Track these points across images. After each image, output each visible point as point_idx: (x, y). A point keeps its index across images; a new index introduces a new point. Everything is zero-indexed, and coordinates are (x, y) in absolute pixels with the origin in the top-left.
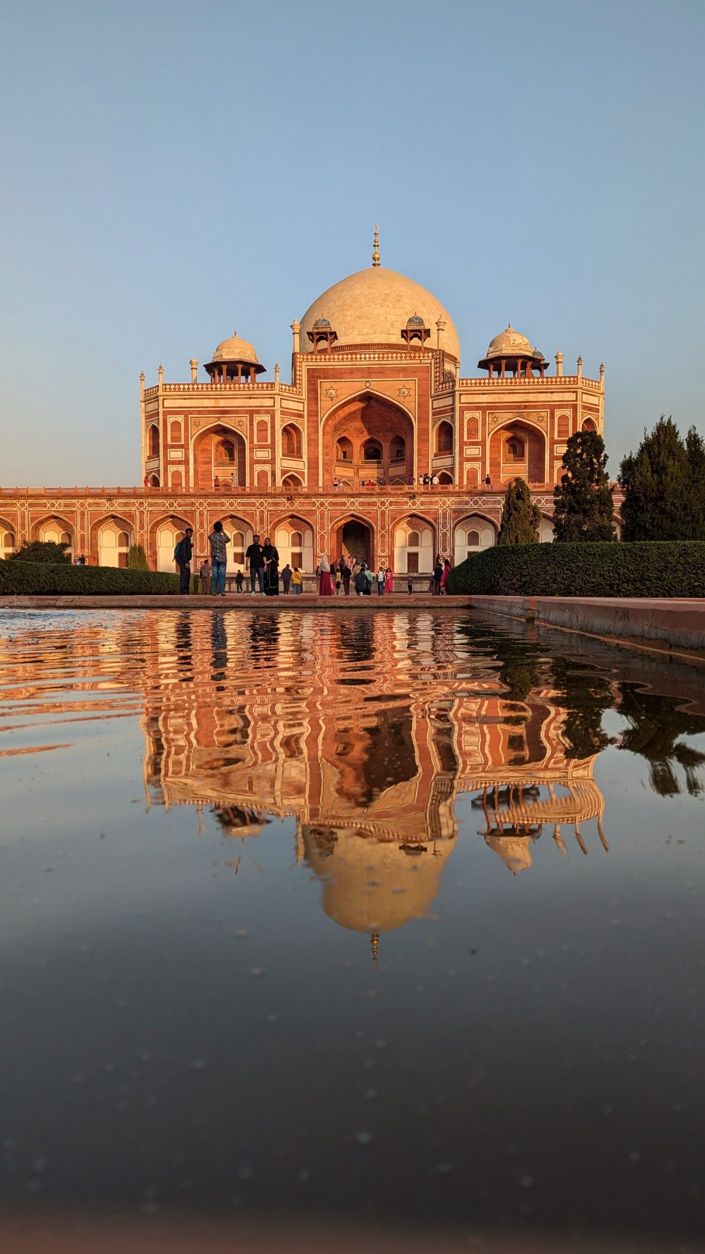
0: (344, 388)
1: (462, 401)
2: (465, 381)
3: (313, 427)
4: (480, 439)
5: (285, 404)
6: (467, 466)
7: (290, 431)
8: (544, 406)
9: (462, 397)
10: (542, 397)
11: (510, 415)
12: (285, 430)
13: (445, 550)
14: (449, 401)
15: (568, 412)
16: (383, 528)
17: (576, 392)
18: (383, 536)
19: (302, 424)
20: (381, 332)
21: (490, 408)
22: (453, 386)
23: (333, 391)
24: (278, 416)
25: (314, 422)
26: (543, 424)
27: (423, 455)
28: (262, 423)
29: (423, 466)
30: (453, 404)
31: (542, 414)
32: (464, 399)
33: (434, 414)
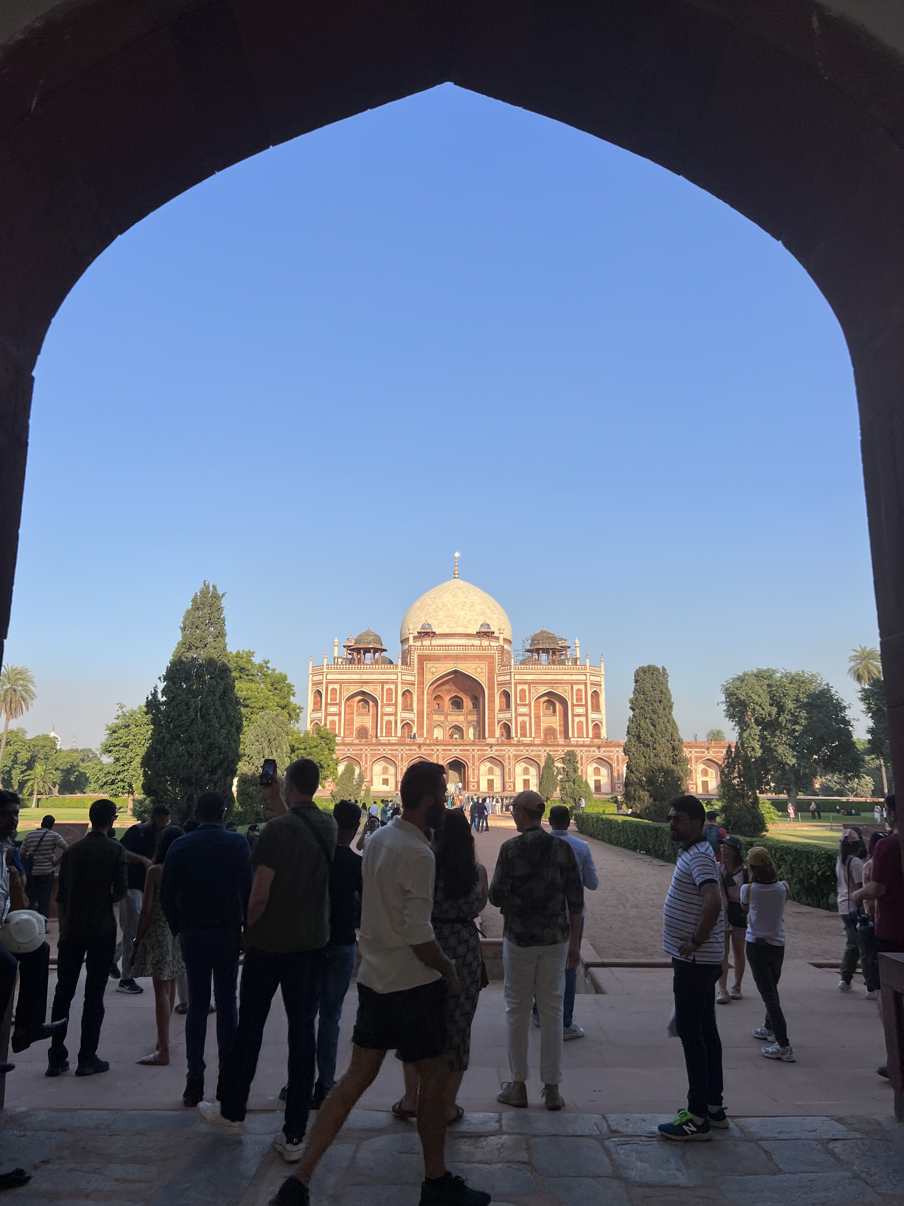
0: (440, 667)
1: (516, 678)
2: (517, 666)
3: (421, 691)
4: (527, 702)
5: (404, 677)
6: (520, 719)
7: (407, 693)
8: (567, 683)
9: (516, 676)
10: (566, 677)
11: (546, 688)
12: (404, 694)
13: (510, 778)
14: (508, 678)
15: (582, 687)
16: (474, 764)
17: (586, 675)
18: (474, 770)
19: (414, 689)
20: (462, 626)
21: (532, 683)
22: (510, 669)
23: (434, 669)
24: (399, 685)
25: (420, 688)
26: (566, 694)
27: (492, 710)
28: (389, 690)
29: (492, 718)
30: (511, 680)
31: (566, 688)
32: (517, 677)
33: (498, 685)
